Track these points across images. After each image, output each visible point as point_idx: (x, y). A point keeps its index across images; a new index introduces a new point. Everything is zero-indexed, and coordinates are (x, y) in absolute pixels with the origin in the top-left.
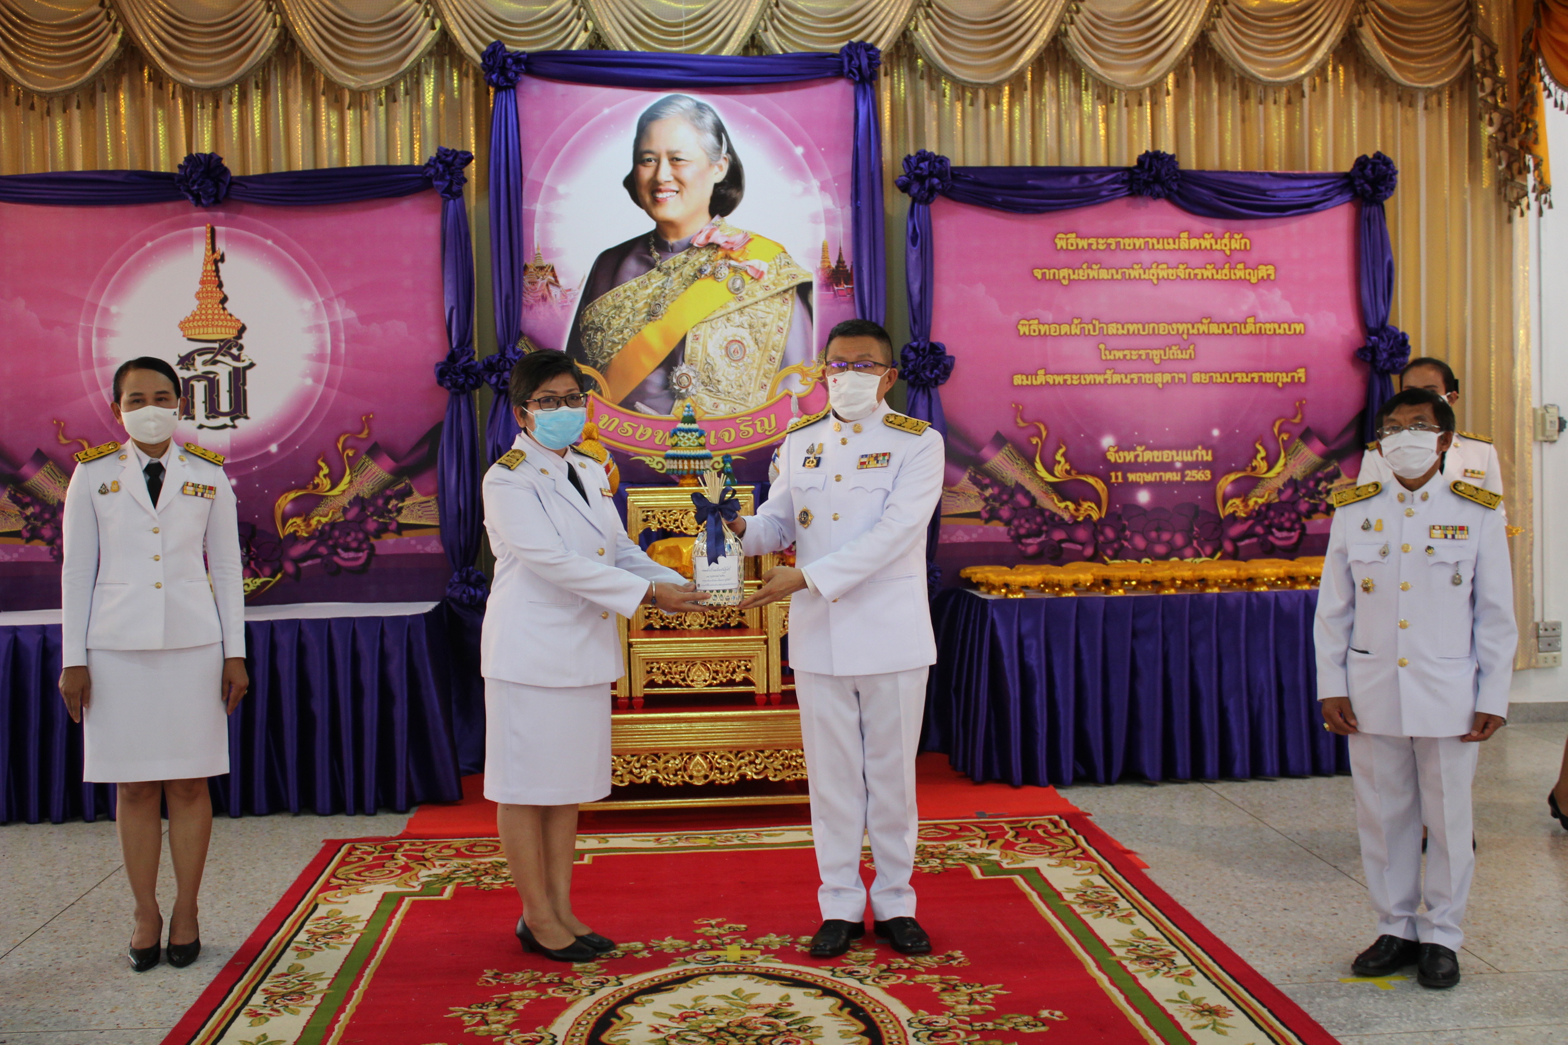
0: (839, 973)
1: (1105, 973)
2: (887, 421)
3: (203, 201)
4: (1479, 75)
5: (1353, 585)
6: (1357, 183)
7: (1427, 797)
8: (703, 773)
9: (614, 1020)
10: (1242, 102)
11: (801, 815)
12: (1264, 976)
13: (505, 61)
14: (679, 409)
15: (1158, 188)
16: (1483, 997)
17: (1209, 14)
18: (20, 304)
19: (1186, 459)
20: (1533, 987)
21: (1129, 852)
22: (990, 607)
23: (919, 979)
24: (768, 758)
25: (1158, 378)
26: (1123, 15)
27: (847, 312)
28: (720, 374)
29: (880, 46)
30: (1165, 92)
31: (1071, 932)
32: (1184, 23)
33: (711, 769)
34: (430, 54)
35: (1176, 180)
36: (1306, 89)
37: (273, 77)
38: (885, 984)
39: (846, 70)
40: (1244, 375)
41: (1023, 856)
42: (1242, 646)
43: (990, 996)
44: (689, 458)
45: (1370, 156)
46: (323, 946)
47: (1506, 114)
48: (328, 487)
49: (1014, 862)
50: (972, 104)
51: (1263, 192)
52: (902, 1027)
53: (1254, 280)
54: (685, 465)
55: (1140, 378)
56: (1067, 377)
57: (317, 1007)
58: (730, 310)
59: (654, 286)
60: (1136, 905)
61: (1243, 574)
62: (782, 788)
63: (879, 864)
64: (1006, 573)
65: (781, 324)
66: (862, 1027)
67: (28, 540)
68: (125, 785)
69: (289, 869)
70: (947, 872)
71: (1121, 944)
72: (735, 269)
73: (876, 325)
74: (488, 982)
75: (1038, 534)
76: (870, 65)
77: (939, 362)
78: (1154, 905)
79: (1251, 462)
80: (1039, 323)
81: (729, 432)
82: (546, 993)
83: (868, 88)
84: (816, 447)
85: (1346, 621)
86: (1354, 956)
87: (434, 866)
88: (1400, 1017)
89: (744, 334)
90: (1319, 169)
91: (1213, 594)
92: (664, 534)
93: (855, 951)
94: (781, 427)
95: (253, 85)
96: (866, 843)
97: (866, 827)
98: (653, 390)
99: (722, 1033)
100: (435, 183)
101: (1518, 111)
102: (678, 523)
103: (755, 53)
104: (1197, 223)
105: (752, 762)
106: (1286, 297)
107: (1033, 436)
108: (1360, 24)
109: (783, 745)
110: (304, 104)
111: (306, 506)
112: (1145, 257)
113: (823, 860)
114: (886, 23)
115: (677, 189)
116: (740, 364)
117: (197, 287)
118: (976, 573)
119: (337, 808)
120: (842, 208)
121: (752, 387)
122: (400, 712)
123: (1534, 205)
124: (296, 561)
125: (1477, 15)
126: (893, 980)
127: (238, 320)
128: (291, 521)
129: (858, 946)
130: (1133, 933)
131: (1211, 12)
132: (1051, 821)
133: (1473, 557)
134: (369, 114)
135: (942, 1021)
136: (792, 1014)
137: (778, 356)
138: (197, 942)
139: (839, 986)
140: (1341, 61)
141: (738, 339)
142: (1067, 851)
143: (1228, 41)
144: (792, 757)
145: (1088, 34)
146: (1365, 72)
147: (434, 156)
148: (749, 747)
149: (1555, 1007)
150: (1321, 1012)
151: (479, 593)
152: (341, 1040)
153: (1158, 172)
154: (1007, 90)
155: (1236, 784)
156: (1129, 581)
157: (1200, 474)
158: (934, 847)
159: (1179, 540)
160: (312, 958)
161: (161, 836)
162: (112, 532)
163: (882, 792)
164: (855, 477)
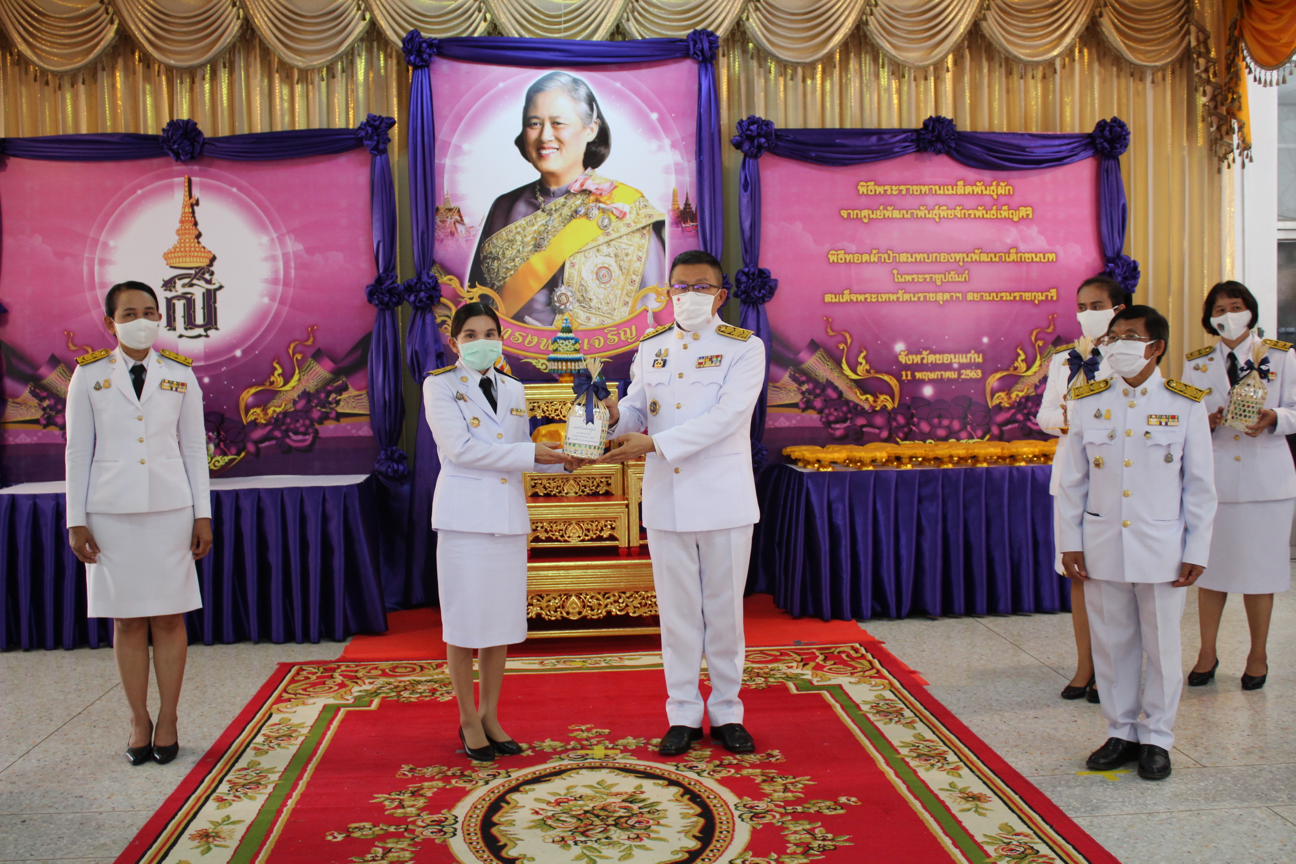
0: (682, 768)
1: (891, 768)
2: (719, 330)
3: (182, 158)
4: (1195, 56)
5: (1088, 462)
6: (1097, 142)
7: (1144, 628)
8: (577, 610)
9: (503, 804)
10: (1007, 77)
11: (653, 643)
12: (1018, 770)
13: (420, 46)
14: (559, 321)
15: (939, 146)
16: (1189, 786)
17: (981, 8)
18: (38, 240)
19: (961, 361)
20: (1228, 778)
21: (914, 672)
22: (805, 478)
23: (745, 772)
24: (628, 598)
25: (940, 297)
26: (913, 8)
27: (692, 244)
28: (592, 293)
29: (719, 33)
30: (945, 69)
31: (866, 735)
32: (961, 14)
33: (584, 607)
34: (362, 40)
35: (954, 140)
36: (1058, 67)
37: (237, 59)
38: (718, 776)
39: (692, 52)
40: (1008, 294)
41: (829, 675)
42: (1006, 510)
43: (800, 786)
44: (566, 360)
45: (1108, 120)
46: (276, 747)
47: (1216, 87)
48: (282, 384)
49: (822, 680)
50: (792, 79)
51: (1023, 149)
52: (730, 810)
53: (1016, 219)
54: (563, 366)
55: (925, 297)
56: (867, 296)
57: (270, 794)
58: (600, 242)
59: (540, 223)
60: (918, 714)
61: (1006, 452)
62: (639, 621)
63: (715, 682)
64: (818, 451)
65: (640, 254)
66: (698, 810)
67: (45, 426)
68: (118, 619)
69: (250, 686)
70: (770, 688)
71: (906, 744)
72: (604, 211)
73: (710, 255)
74: (404, 774)
75: (844, 420)
76: (710, 48)
77: (765, 284)
78: (932, 714)
79: (1013, 363)
80: (845, 253)
81: (599, 340)
82: (450, 783)
83: (709, 66)
84: (663, 352)
85: (1082, 490)
86: (1088, 754)
87: (365, 684)
88: (1123, 802)
89: (611, 262)
90: (1068, 130)
91: (982, 468)
92: (547, 421)
95: (222, 65)
96: (704, 665)
97: (704, 652)
98: (539, 306)
99: (588, 815)
100: (366, 142)
101: (1225, 85)
102: (558, 412)
103: (620, 38)
104: (971, 174)
105: (615, 602)
106: (1041, 232)
107: (840, 342)
108: (1101, 15)
109: (641, 588)
110: (262, 81)
111: (264, 399)
112: (930, 200)
113: (670, 679)
114: (723, 15)
115: (557, 147)
116: (608, 285)
117: (178, 225)
118: (794, 452)
119: (289, 637)
120: (689, 162)
121: (617, 304)
122: (338, 562)
123: (1239, 160)
124: (257, 442)
125: (1193, 8)
126: (724, 773)
127: (210, 252)
128: (252, 411)
129: (697, 746)
130: (915, 736)
131: (982, 5)
132: (852, 648)
133: (1182, 440)
134: (313, 88)
135: (762, 805)
136: (644, 800)
137: (638, 280)
138: (176, 744)
139: (681, 778)
140: (1085, 45)
141: (606, 266)
142: (864, 672)
143: (996, 30)
144: (648, 597)
145: (884, 23)
146: (1105, 54)
147: (365, 121)
148: (614, 589)
149: (1245, 794)
150: (1061, 798)
151: (401, 468)
152: (289, 820)
153: (940, 133)
154: (820, 67)
155: (1000, 618)
156: (917, 458)
157: (973, 373)
158: (760, 668)
159: (956, 425)
160: (267, 755)
161: (149, 660)
162: (105, 420)
163: (717, 624)
164: (694, 374)
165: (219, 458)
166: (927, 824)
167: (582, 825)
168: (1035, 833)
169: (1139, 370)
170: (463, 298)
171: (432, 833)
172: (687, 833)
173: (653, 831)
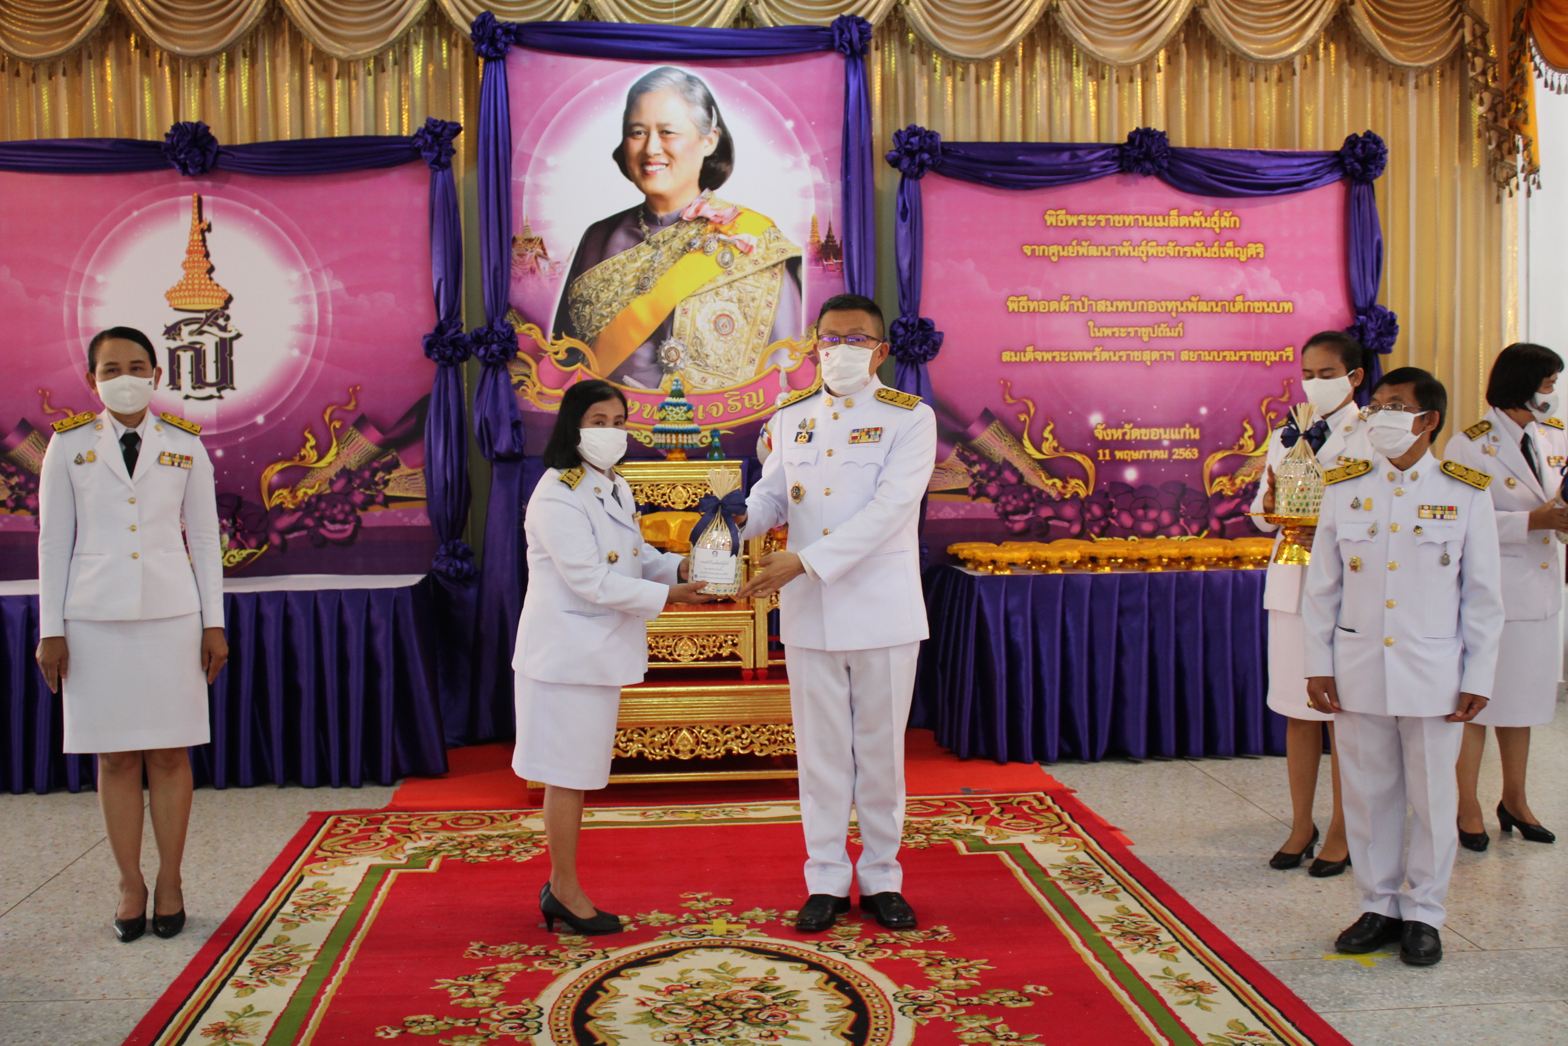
0: (825, 948)
1: (1089, 949)
2: (879, 395)
3: (191, 170)
4: (1470, 54)
5: (1342, 564)
6: (1347, 162)
7: (1411, 775)
8: (689, 747)
9: (600, 993)
10: (1233, 80)
11: (789, 790)
12: (1248, 953)
13: (494, 32)
14: (667, 383)
15: (1148, 165)
16: (1465, 974)
18: (5, 273)
19: (1173, 437)
20: (1514, 965)
21: (1114, 829)
22: (976, 584)
23: (905, 953)
24: (754, 732)
25: (1147, 356)
27: (836, 287)
28: (709, 348)
29: (872, 20)
30: (1156, 69)
31: (1056, 908)
33: (698, 743)
34: (419, 24)
35: (1166, 157)
36: (1298, 67)
37: (260, 47)
38: (871, 958)
39: (837, 43)
40: (1232, 353)
41: (1008, 832)
42: (1228, 625)
43: (976, 971)
44: (677, 432)
45: (1361, 135)
46: (309, 918)
47: (1497, 94)
48: (315, 458)
49: (999, 838)
50: (963, 79)
51: (1253, 170)
52: (888, 1002)
53: (1243, 259)
54: (673, 439)
55: (1128, 356)
56: (1056, 354)
57: (303, 978)
58: (719, 283)
59: (643, 259)
60: (1121, 881)
61: (1230, 553)
62: (768, 762)
63: (866, 839)
64: (993, 550)
65: (770, 299)
66: (847, 1001)
67: (13, 510)
68: (105, 756)
69: (275, 841)
70: (933, 849)
71: (1106, 920)
72: (725, 244)
73: (866, 299)
74: (474, 954)
75: (1025, 511)
76: (861, 39)
77: (927, 338)
78: (1138, 882)
79: (1238, 440)
80: (1028, 300)
81: (717, 406)
82: (532, 965)
83: (859, 62)
84: (808, 423)
85: (1334, 600)
86: (1337, 933)
87: (420, 839)
88: (1383, 993)
89: (733, 308)
90: (1309, 147)
91: (1199, 572)
92: (652, 508)
93: (841, 925)
94: (770, 401)
95: (241, 54)
96: (854, 818)
97: (854, 802)
98: (641, 363)
99: (708, 1006)
100: (424, 154)
101: (1508, 91)
102: (665, 498)
103: (746, 25)
104: (1187, 201)
105: (738, 737)
106: (1275, 276)
107: (1021, 412)
108: (1352, 2)
109: (770, 720)
110: (292, 74)
111: (293, 477)
112: (1135, 234)
113: (810, 835)
115: (666, 162)
116: (729, 338)
117: (184, 257)
118: (963, 550)
119: (323, 780)
120: (832, 182)
121: (740, 362)
122: (386, 685)
123: (1523, 186)
124: (283, 533)
126: (879, 955)
127: (225, 291)
128: (277, 493)
129: (844, 920)
130: (1118, 909)
132: (1036, 797)
133: (1461, 538)
134: (357, 84)
135: (928, 995)
136: (778, 988)
137: (767, 331)
138: (182, 913)
139: (824, 961)
140: (1332, 39)
141: (727, 313)
142: (1052, 827)
143: (1220, 19)
144: (778, 732)
145: (1080, 10)
146: (1356, 50)
147: (423, 126)
148: (736, 722)
149: (1536, 984)
150: (1303, 988)
151: (466, 566)
152: (328, 1011)
153: (1149, 149)
154: (998, 65)
155: (1220, 762)
156: (1116, 558)
157: (1188, 452)
158: (919, 823)
159: (1166, 518)
160: (298, 929)
161: (143, 808)
162: (88, 502)
163: (871, 767)
164: (846, 452)
165: (234, 552)
166: (1136, 1020)
167: (701, 1019)
168: (1273, 1032)
169: (1406, 448)
170: (546, 352)
171: (511, 1028)
172: (834, 1030)
173: (790, 1028)
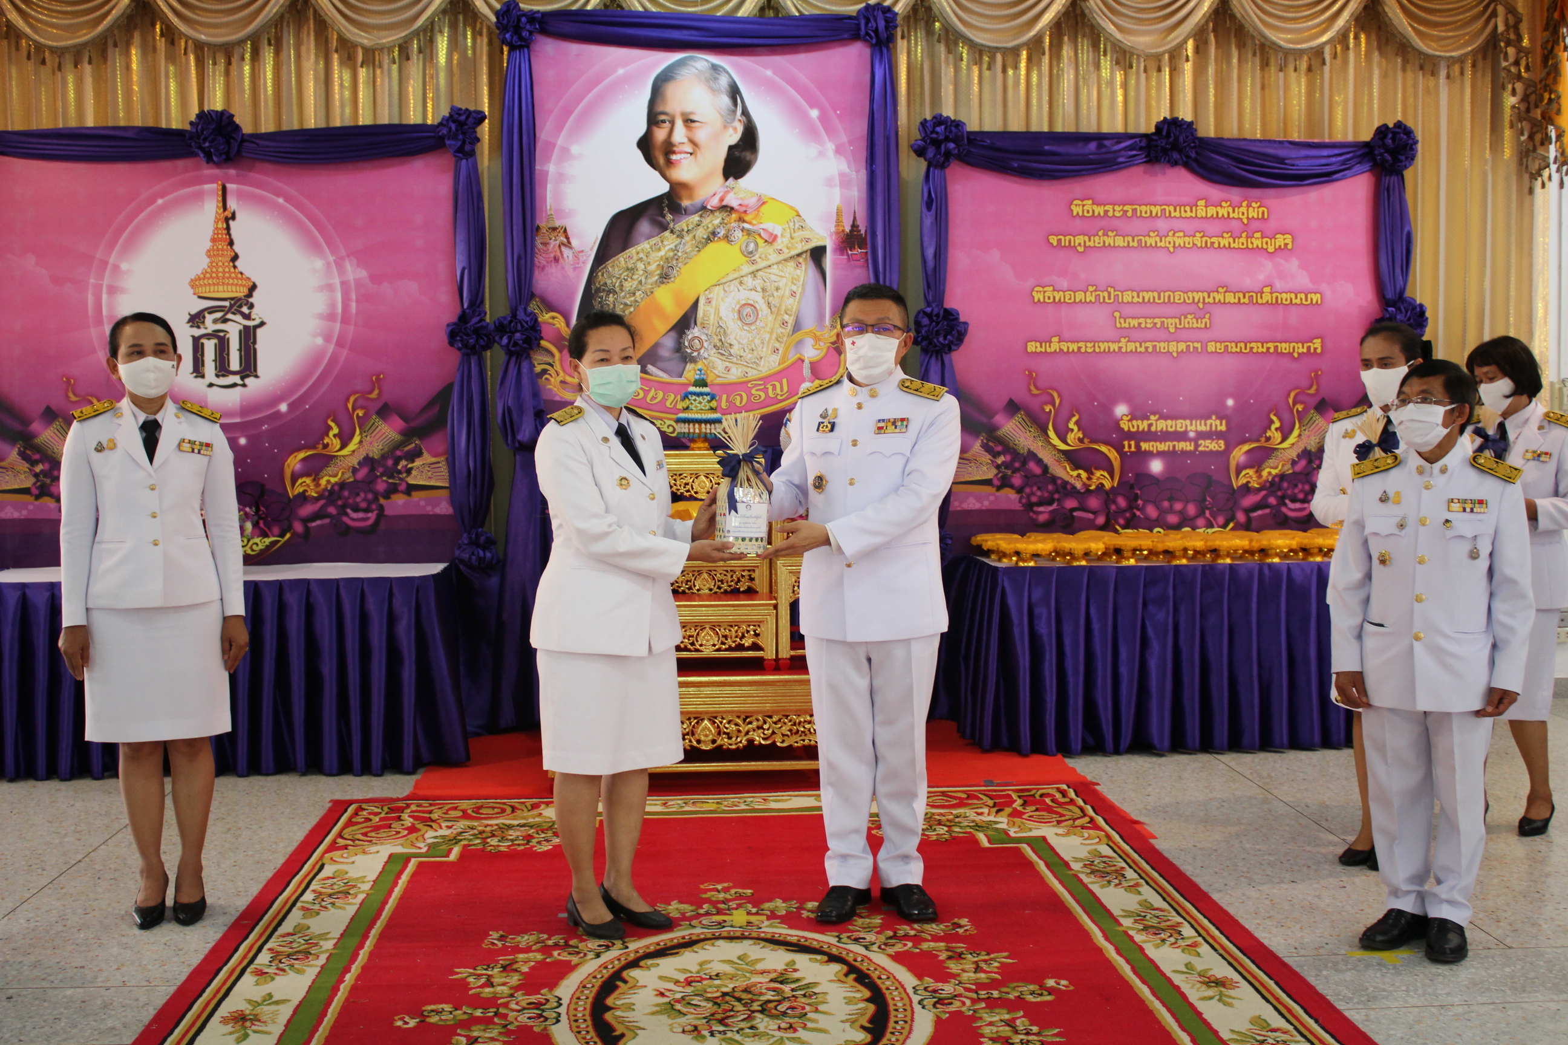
0: (845, 940)
1: (1111, 943)
2: (903, 386)
3: (215, 159)
4: (1502, 44)
5: (1370, 557)
6: (1376, 152)
7: (1439, 771)
8: (711, 737)
9: (619, 983)
10: (1262, 69)
11: (810, 781)
12: (1271, 948)
13: (519, 20)
14: (691, 372)
15: (1175, 155)
16: (1491, 972)
18: (31, 260)
19: (1199, 429)
20: (1541, 963)
21: (1137, 822)
22: (1000, 574)
23: (925, 946)
24: (775, 723)
25: (1173, 347)
27: (861, 276)
28: (732, 337)
29: (898, 9)
30: (1184, 58)
31: (1078, 902)
33: (719, 734)
34: (444, 12)
35: (1194, 147)
36: (1327, 57)
37: (285, 34)
38: (891, 951)
39: (863, 32)
40: (1260, 345)
41: (1030, 825)
42: (1254, 617)
43: (996, 964)
44: (700, 422)
45: (1391, 125)
46: (329, 906)
47: (1529, 84)
48: (338, 447)
49: (1021, 830)
50: (989, 69)
51: (1281, 160)
52: (908, 995)
53: (1271, 249)
54: (696, 429)
55: (1154, 347)
56: (1081, 344)
57: (322, 967)
58: (743, 273)
59: (667, 248)
60: (1143, 875)
61: (1256, 545)
62: (789, 753)
63: (887, 831)
64: (1017, 541)
65: (794, 288)
66: (867, 994)
67: (37, 497)
68: (127, 745)
69: (296, 829)
70: (955, 840)
71: (1128, 914)
72: (749, 233)
73: (891, 289)
74: (493, 944)
75: (1050, 503)
76: (887, 28)
77: (952, 328)
78: (1161, 876)
79: (1265, 432)
80: (1054, 290)
81: (741, 395)
82: (551, 955)
83: (885, 50)
84: (830, 412)
85: (1362, 594)
87: (441, 828)
88: (1407, 991)
89: (757, 298)
90: (1339, 137)
91: (1224, 565)
94: (793, 392)
95: (266, 42)
96: (874, 810)
97: (874, 792)
98: (665, 352)
99: (727, 998)
100: (448, 142)
101: (1541, 81)
102: (689, 487)
103: (771, 14)
104: (1214, 191)
105: (759, 728)
106: (1303, 267)
107: (1046, 403)
109: (791, 711)
110: (317, 62)
111: (316, 465)
112: (1162, 225)
113: (831, 826)
115: (691, 151)
116: (753, 327)
117: (208, 245)
118: (987, 541)
119: (345, 768)
120: (857, 171)
121: (764, 351)
122: (408, 673)
123: (1556, 177)
124: (306, 521)
126: (899, 947)
127: (249, 279)
128: (300, 481)
130: (1140, 904)
132: (1059, 790)
133: (1491, 532)
134: (382, 72)
135: (948, 989)
136: (798, 980)
137: (791, 320)
138: (203, 900)
139: (844, 953)
140: (1363, 29)
141: (751, 302)
142: (1075, 820)
143: (1252, 11)
144: (800, 723)
146: (1387, 40)
147: (448, 115)
148: (758, 712)
149: (1563, 982)
150: (1327, 984)
151: (488, 555)
152: (347, 1000)
153: (1176, 138)
154: (1024, 54)
155: (1245, 755)
156: (1141, 550)
157: (1214, 444)
158: (941, 814)
159: (1191, 510)
160: (318, 917)
161: (164, 795)
162: (108, 490)
163: (892, 757)
164: (872, 442)
165: (257, 540)
166: (1157, 1016)
167: (720, 1011)
168: (1296, 1028)
169: (1435, 442)
171: (529, 1018)
172: (853, 1022)
173: (809, 1020)
